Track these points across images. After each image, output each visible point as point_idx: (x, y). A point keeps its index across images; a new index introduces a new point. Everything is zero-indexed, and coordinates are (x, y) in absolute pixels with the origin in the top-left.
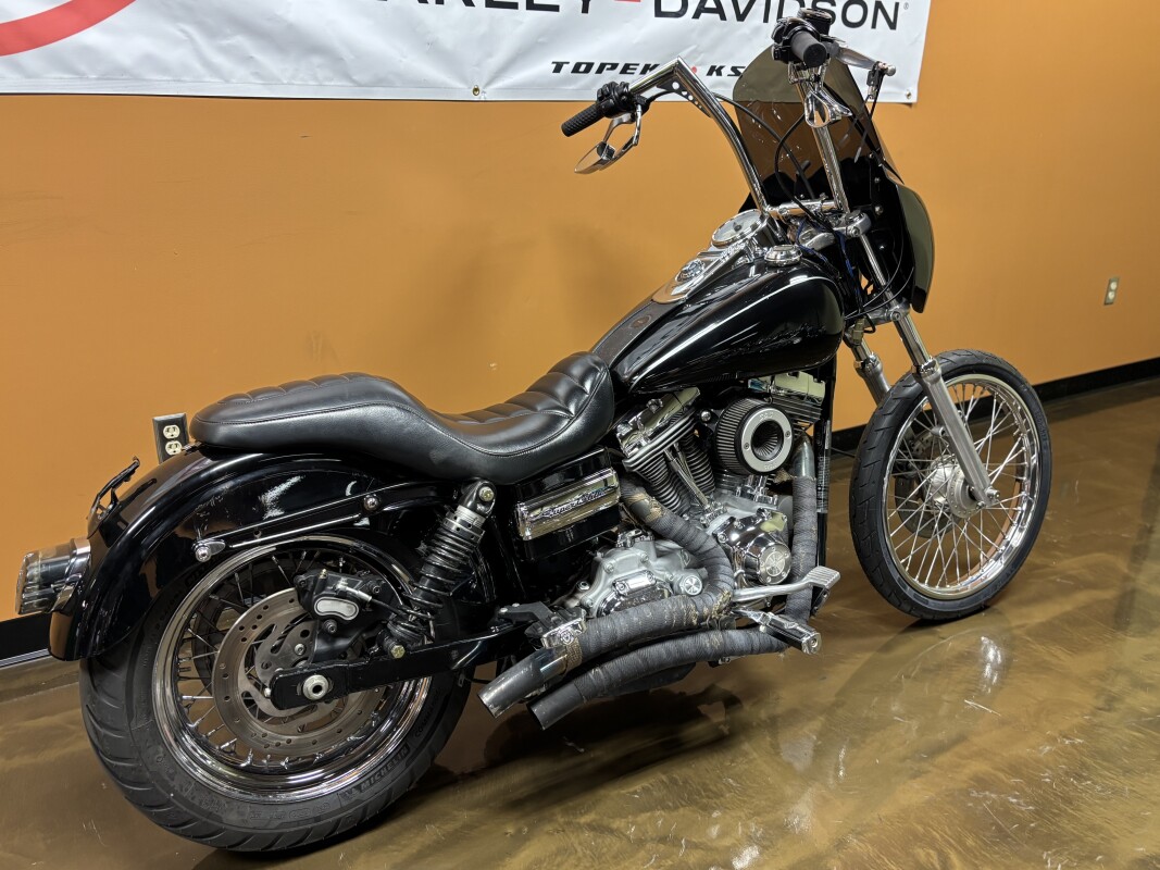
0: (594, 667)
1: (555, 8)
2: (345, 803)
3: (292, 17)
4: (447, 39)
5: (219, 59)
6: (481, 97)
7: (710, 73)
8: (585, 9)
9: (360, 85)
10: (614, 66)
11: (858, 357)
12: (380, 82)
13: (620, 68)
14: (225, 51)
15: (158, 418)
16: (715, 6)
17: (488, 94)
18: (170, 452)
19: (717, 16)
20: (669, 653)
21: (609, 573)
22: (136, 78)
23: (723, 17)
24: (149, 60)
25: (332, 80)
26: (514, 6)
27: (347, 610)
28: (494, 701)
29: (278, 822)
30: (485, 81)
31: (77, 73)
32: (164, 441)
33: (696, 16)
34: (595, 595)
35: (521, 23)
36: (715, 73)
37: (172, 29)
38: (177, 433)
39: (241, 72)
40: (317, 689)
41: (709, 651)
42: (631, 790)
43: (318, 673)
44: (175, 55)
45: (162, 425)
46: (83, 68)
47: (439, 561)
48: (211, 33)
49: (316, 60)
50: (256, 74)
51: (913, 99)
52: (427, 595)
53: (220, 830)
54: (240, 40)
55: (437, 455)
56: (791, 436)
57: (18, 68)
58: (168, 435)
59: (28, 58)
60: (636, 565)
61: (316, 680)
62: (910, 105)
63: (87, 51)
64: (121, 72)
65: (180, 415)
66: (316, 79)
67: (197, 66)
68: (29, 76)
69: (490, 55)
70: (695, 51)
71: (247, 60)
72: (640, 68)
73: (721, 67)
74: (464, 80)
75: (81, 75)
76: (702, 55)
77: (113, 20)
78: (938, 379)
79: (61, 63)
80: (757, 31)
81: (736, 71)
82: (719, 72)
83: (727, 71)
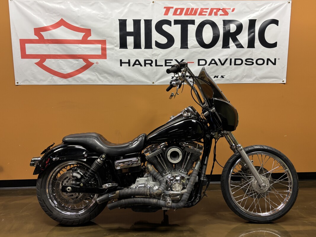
0: (123, 199)
2: (76, 218)
3: (115, 70)
4: (147, 73)
5: (101, 78)
6: (155, 84)
7: (215, 77)
9: (128, 82)
11: (230, 145)
12: (132, 82)
14: (102, 77)
16: (214, 63)
17: (156, 83)
19: (215, 65)
20: (141, 201)
21: (137, 182)
22: (87, 82)
23: (217, 65)
24: (89, 79)
25: (122, 81)
26: (162, 66)
27: (79, 176)
28: (98, 200)
29: (62, 217)
30: (155, 81)
33: (209, 65)
34: (133, 186)
37: (93, 73)
39: (105, 80)
40: (69, 189)
41: (152, 203)
42: (135, 234)
43: (70, 187)
44: (94, 78)
46: (78, 80)
47: (92, 169)
48: (100, 74)
49: (119, 78)
50: (108, 81)
51: (285, 82)
52: (89, 175)
53: (52, 215)
54: (106, 75)
55: (97, 148)
56: (182, 156)
57: (68, 81)
59: (70, 79)
60: (144, 181)
61: (69, 188)
62: (284, 84)
63: (79, 77)
64: (84, 81)
66: (119, 81)
67: (97, 79)
68: (70, 82)
69: (157, 76)
71: (107, 78)
74: (150, 81)
75: (78, 82)
76: (212, 73)
77: (84, 72)
78: (241, 150)
79: (75, 80)
80: (228, 67)
81: (222, 77)
82: (217, 77)
83: (220, 77)
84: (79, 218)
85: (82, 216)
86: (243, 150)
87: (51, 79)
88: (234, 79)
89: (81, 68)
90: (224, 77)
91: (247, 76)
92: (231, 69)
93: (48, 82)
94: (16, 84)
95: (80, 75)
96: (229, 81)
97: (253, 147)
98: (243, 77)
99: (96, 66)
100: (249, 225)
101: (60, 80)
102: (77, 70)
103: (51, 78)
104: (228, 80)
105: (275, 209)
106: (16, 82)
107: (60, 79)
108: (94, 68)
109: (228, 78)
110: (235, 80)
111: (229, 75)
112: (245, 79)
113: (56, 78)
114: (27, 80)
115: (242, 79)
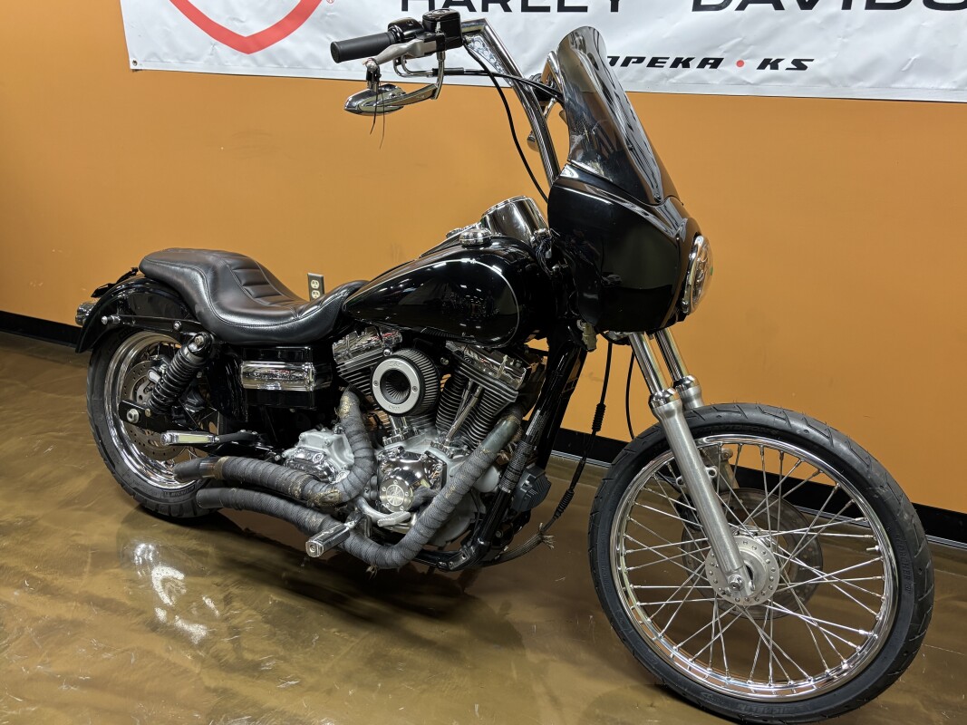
0: (235, 487)
1: (584, 9)
7: (762, 66)
8: (615, 8)
10: (640, 60)
13: (647, 61)
15: (310, 274)
18: (314, 296)
21: (302, 441)
22: (305, 68)
24: (311, 56)
31: (278, 64)
32: (311, 289)
34: (290, 452)
35: (552, 23)
36: (769, 66)
37: (322, 38)
38: (317, 286)
40: (131, 416)
44: (323, 53)
45: (311, 278)
46: (281, 61)
56: (417, 392)
57: (255, 61)
58: (313, 286)
60: (321, 445)
61: (133, 412)
63: (283, 51)
64: (296, 64)
65: (320, 276)
70: (740, 43)
72: (670, 62)
73: (779, 60)
75: (280, 66)
76: (752, 47)
77: (295, 33)
78: (670, 414)
79: (272, 59)
80: (831, 19)
81: (799, 65)
82: (775, 65)
83: (787, 63)
84: (166, 501)
85: (176, 499)
86: (676, 417)
87: (212, 54)
88: (856, 77)
89: (289, 17)
90: (804, 68)
91: (922, 67)
92: (848, 26)
93: (205, 62)
94: (132, 67)
95: (285, 43)
96: (825, 86)
97: (741, 412)
98: (903, 72)
99: (328, 10)
100: (656, 704)
101: (235, 58)
102: (277, 26)
103: (210, 51)
104: (824, 80)
105: (792, 682)
106: (131, 60)
107: (235, 54)
108: (323, 16)
109: (825, 72)
110: (861, 84)
111: (833, 55)
112: (911, 79)
113: (223, 50)
114: (155, 54)
115: (894, 81)
